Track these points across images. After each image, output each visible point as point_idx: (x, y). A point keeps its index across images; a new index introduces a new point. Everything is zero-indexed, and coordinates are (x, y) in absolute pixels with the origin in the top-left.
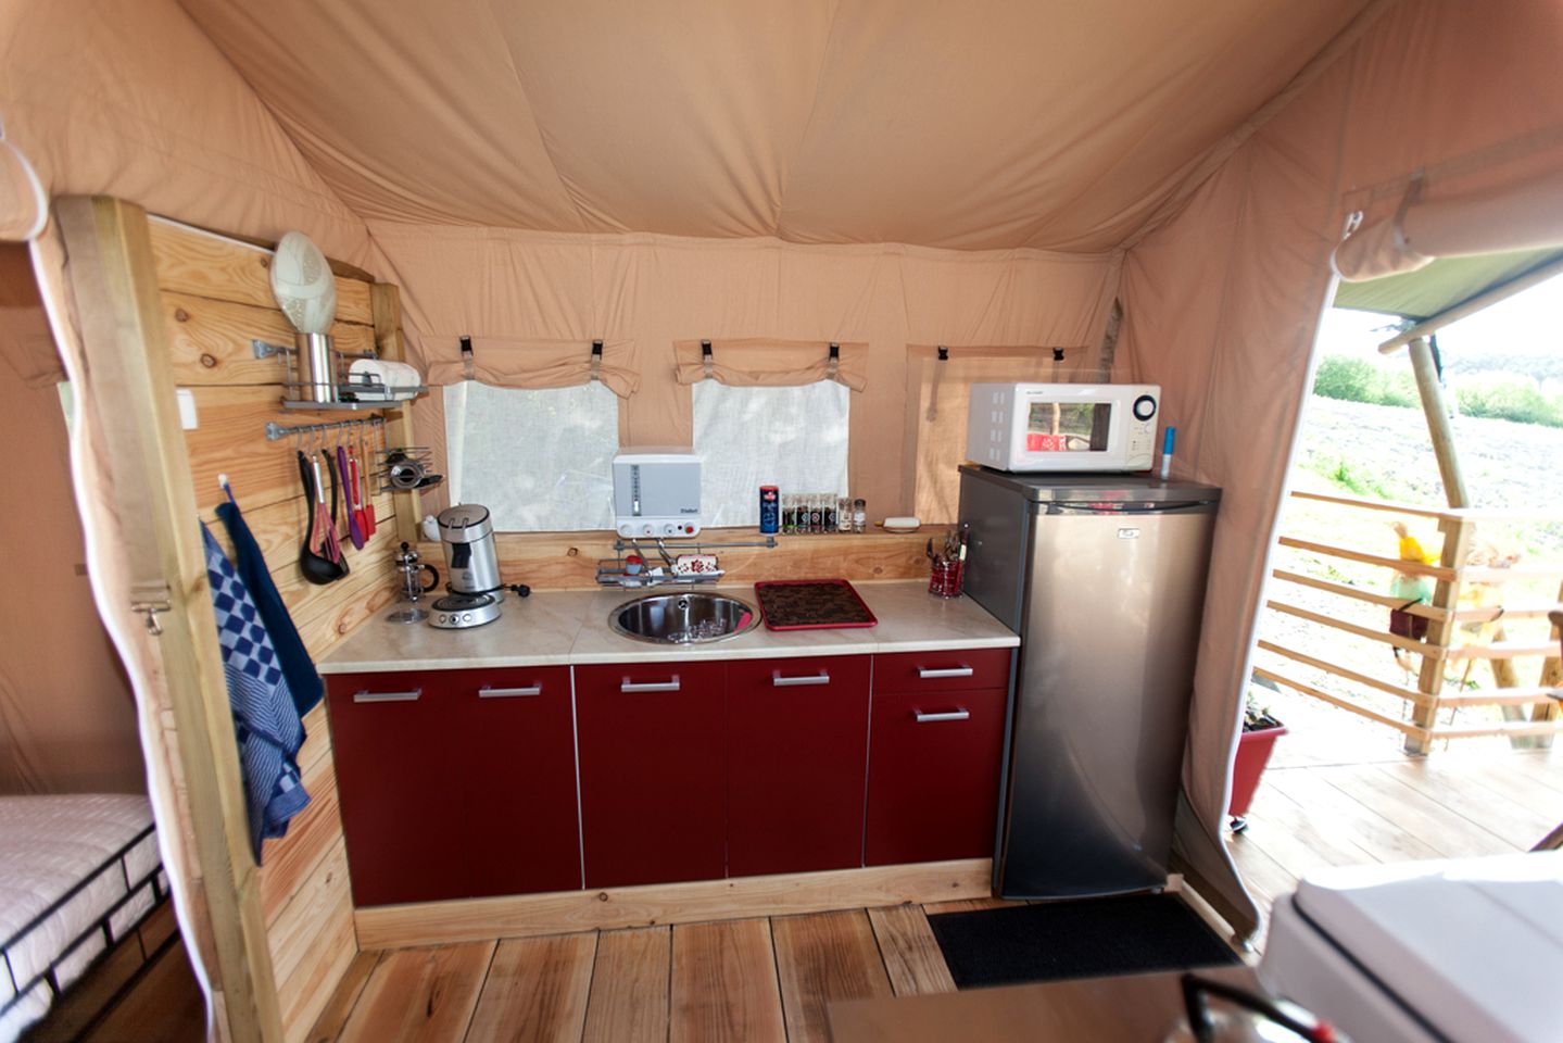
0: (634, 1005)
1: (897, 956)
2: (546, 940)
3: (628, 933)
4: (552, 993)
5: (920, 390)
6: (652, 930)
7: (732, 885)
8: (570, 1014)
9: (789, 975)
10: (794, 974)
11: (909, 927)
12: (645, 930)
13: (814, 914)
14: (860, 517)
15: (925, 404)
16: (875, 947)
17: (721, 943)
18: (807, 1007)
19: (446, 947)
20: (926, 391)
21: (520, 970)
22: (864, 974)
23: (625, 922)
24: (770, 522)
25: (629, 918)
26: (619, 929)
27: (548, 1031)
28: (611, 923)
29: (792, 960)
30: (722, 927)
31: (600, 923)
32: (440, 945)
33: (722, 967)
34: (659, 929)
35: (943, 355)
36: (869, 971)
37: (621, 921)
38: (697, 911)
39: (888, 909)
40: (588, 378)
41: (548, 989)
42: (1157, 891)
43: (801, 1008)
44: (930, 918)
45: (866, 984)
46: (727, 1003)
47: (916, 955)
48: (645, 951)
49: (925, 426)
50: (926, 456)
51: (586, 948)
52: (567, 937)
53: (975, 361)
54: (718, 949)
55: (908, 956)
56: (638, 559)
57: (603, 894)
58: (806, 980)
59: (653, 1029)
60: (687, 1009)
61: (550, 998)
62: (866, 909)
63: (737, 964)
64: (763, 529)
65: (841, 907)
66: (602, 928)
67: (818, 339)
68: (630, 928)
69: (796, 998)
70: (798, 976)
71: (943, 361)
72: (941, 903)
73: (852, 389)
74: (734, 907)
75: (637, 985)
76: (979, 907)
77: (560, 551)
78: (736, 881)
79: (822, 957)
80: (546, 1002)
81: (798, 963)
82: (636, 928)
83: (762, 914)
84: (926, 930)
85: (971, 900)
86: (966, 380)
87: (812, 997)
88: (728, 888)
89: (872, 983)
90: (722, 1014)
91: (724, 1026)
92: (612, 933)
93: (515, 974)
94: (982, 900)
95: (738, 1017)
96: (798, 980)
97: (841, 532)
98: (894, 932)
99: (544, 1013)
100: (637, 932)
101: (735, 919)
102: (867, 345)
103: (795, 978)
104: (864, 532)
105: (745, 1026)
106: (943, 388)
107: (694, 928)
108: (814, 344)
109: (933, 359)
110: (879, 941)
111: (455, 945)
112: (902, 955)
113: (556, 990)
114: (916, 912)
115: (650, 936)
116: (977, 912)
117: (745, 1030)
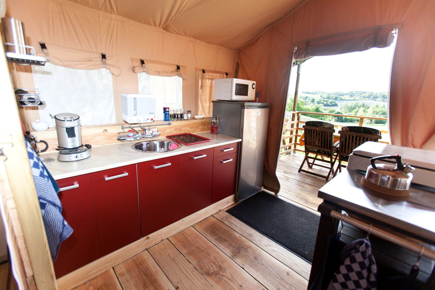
0: (173, 260)
1: (226, 221)
2: (131, 260)
3: (156, 246)
4: (145, 270)
5: (199, 81)
6: (163, 242)
7: (183, 221)
8: (157, 272)
9: (207, 235)
10: (208, 234)
11: (224, 215)
12: (161, 243)
13: (201, 221)
14: (189, 115)
15: (200, 84)
16: (220, 222)
17: (185, 236)
18: (216, 239)
19: (93, 279)
20: (200, 81)
21: (129, 271)
22: (222, 227)
23: (155, 243)
24: (167, 118)
25: (156, 241)
26: (153, 246)
27: (153, 279)
28: (150, 245)
29: (205, 232)
30: (182, 233)
31: (147, 247)
32: (89, 280)
33: (189, 241)
34: (164, 241)
35: (204, 71)
36: (222, 226)
37: (153, 243)
38: (175, 231)
39: (217, 213)
40: (102, 67)
41: (144, 270)
42: (260, 191)
43: (215, 240)
44: (226, 211)
45: (224, 229)
46: (197, 247)
47: (229, 219)
48: (165, 248)
49: (200, 91)
50: (200, 99)
51: (146, 255)
52: (137, 255)
53: (211, 74)
54: (185, 238)
55: (228, 220)
56: (133, 131)
57: (148, 237)
58: (211, 234)
59: (183, 262)
60: (189, 253)
61: (146, 272)
62: (212, 215)
63: (192, 239)
64: (165, 120)
65: (207, 217)
66: (147, 248)
67: (174, 63)
68: (156, 244)
69: (212, 239)
70: (209, 234)
71: (204, 73)
72: (226, 208)
73: (183, 79)
74: (183, 226)
75: (170, 255)
76: (234, 206)
77: (101, 130)
78: (183, 219)
79: (210, 228)
80: (146, 273)
81: (207, 232)
82: (158, 244)
83: (190, 226)
84: (228, 214)
85: (231, 205)
86: (209, 79)
87: (215, 237)
88: (182, 221)
89: (225, 228)
90: (198, 250)
91: (201, 252)
92: (151, 248)
93: (128, 272)
94: (233, 204)
95: (202, 249)
96: (209, 235)
97: (185, 120)
98: (222, 217)
99: (148, 276)
100: (159, 244)
101: (184, 230)
102: (186, 66)
103: (208, 235)
104: (191, 120)
105: (206, 249)
106: (203, 81)
107: (174, 236)
108: (173, 65)
109: (201, 73)
110: (220, 220)
111: (96, 277)
112: (226, 220)
113: (146, 269)
114: (223, 212)
115: (163, 244)
116: (234, 207)
117: (206, 250)
